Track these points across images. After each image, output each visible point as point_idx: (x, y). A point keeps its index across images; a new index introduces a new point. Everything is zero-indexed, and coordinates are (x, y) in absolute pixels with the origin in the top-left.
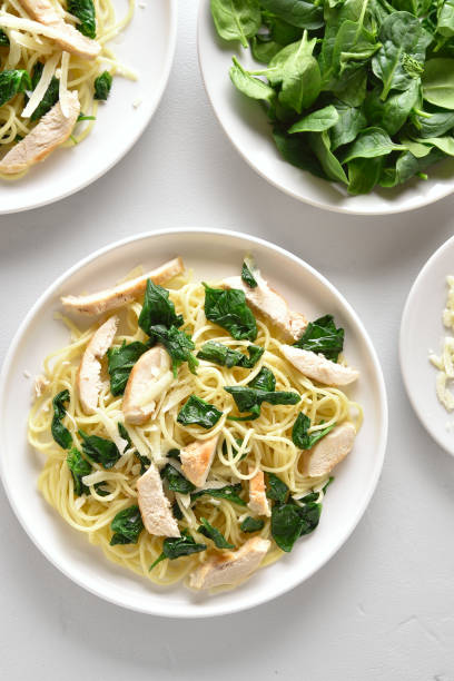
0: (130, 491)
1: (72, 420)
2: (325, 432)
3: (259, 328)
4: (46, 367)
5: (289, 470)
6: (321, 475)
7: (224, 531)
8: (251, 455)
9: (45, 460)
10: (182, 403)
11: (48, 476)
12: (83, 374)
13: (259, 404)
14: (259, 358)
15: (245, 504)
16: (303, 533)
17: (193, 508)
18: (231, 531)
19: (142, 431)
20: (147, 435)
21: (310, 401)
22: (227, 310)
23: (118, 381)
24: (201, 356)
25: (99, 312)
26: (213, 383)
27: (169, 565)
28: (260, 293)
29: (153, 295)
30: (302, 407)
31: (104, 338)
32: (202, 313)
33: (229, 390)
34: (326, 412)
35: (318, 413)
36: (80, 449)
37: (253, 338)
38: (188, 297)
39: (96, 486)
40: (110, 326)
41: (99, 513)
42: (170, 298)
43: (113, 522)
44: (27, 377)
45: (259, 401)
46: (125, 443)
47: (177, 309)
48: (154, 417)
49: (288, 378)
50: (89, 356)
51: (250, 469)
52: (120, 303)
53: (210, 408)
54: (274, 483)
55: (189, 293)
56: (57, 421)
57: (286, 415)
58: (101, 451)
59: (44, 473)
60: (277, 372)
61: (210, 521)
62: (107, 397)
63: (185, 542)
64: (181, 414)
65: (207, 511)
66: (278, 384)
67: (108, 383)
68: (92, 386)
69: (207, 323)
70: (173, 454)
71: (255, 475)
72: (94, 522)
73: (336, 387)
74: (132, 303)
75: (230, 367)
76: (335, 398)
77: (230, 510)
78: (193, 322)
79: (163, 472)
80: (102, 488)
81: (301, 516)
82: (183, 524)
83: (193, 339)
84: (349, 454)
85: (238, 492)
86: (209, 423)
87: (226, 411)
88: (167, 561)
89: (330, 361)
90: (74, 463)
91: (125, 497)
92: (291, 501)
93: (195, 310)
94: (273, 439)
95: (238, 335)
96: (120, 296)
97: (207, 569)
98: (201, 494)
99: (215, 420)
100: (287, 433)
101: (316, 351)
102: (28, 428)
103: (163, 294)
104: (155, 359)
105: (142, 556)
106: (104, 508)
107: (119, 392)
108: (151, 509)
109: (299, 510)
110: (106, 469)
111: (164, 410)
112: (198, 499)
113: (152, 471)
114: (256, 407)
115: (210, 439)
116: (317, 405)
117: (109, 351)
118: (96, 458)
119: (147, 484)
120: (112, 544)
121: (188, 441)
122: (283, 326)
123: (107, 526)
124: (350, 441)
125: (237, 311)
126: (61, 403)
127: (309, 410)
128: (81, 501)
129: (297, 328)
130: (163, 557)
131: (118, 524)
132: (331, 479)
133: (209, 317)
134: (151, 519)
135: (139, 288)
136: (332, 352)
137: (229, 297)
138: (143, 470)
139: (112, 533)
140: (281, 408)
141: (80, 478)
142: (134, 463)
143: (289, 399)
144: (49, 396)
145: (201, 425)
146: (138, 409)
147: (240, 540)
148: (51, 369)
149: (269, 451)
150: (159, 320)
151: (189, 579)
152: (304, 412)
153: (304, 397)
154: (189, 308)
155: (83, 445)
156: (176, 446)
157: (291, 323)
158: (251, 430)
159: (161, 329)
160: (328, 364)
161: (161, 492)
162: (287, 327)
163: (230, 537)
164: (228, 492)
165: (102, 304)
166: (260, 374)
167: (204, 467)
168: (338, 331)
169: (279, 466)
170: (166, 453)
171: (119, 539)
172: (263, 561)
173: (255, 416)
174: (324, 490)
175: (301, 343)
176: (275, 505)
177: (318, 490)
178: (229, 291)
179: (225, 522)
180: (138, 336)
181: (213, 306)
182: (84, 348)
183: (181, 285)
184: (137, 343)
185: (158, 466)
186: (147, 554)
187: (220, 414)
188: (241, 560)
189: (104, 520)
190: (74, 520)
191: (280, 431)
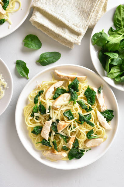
0: (43, 123)
1: (40, 98)
2: (95, 137)
3: (95, 103)
4: (42, 83)
5: (82, 141)
6: (88, 147)
7: (58, 146)
8: (75, 132)
9: (29, 103)
10: (67, 110)
11: (27, 107)
12: (49, 90)
13: (84, 121)
14: (91, 111)
15: (67, 142)
16: (76, 158)
17: (54, 136)
18: (60, 147)
19: (54, 111)
20: (55, 112)
21: (96, 128)
22: (90, 95)
23: (56, 96)
24: (78, 102)
25: (61, 78)
26: (77, 110)
27: (41, 145)
28: (100, 96)
29: (75, 82)
30: (93, 128)
31: (59, 84)
32: (84, 92)
33: (79, 114)
34: (98, 133)
35: (96, 132)
36: (38, 106)
37: (92, 105)
38: (83, 87)
39: (36, 117)
40: (61, 83)
41: (33, 123)
42: (79, 84)
43: (35, 127)
44: (37, 82)
45: (85, 121)
46: (49, 111)
47: (79, 88)
48: (58, 109)
49: (94, 119)
50: (53, 86)
51: (73, 135)
52: (67, 79)
53: (72, 115)
54: (76, 142)
56: (37, 96)
57: (89, 128)
58: (42, 109)
59: (27, 106)
60: (93, 117)
61: (56, 141)
62: (51, 98)
63: (48, 143)
64: (65, 112)
65: (57, 138)
66: (91, 119)
67: (53, 95)
68: (49, 94)
69: (83, 95)
70: (58, 121)
71: (73, 137)
72: (31, 125)
73: (104, 128)
74: (70, 80)
75: (83, 108)
76: (102, 131)
77: (62, 142)
78: (81, 93)
79: (53, 123)
80: (37, 118)
81: (78, 154)
82: (50, 138)
83: (78, 97)
84: (98, 146)
85: (67, 139)
86: (70, 118)
87: (76, 118)
88: (41, 144)
89: (107, 122)
90: (35, 108)
91: (41, 123)
92: (78, 148)
93: (83, 91)
94: (82, 132)
95: (89, 102)
96: (68, 77)
97: (49, 152)
98: (58, 134)
99: (72, 119)
100: (86, 132)
101: (105, 117)
102: (30, 94)
103: (78, 83)
104: (67, 96)
105: (36, 139)
106: (35, 123)
107: (54, 98)
108: (45, 130)
109: (78, 152)
110: (41, 114)
111: (62, 109)
112: (57, 134)
113: (50, 122)
114: (83, 122)
115: (68, 123)
116: (97, 130)
117: (58, 88)
118: (40, 110)
119: (48, 124)
120: (31, 132)
121: (63, 120)
122: (100, 106)
123: (33, 127)
124: (100, 143)
125: (92, 97)
126: (40, 93)
127: (95, 130)
128: (31, 118)
129: (104, 109)
130: (41, 142)
131: (35, 129)
132: (90, 149)
133: (85, 94)
134: (44, 132)
135: (73, 78)
136: (108, 120)
137: (92, 92)
138: (49, 120)
139: (33, 130)
140: (89, 125)
141: (34, 112)
142: (48, 117)
143: (91, 124)
144: (39, 90)
145: (68, 118)
146: (56, 106)
147: (61, 150)
148: (43, 84)
149: (80, 134)
150: (73, 88)
151: (44, 151)
152: (93, 130)
153: (95, 126)
154: (81, 89)
155: (39, 105)
156: (59, 119)
157: (103, 107)
158: (78, 127)
159: (72, 90)
160: (105, 122)
161: (49, 128)
162: (101, 107)
163: (58, 148)
164: (64, 137)
165: (63, 77)
166: (89, 115)
167: (62, 128)
168: (113, 116)
169: (80, 139)
170: (56, 119)
171: (34, 132)
172: (63, 158)
173: (81, 124)
174: (87, 151)
175: (102, 113)
176: (74, 147)
177: (86, 150)
178: (93, 91)
179: (60, 143)
180: (66, 89)
181: (87, 92)
182: (53, 84)
183: (83, 83)
184: (65, 90)
185: (52, 121)
186: (38, 139)
187: (73, 118)
188: (58, 155)
189: (33, 126)
190: (27, 121)
191: (85, 131)
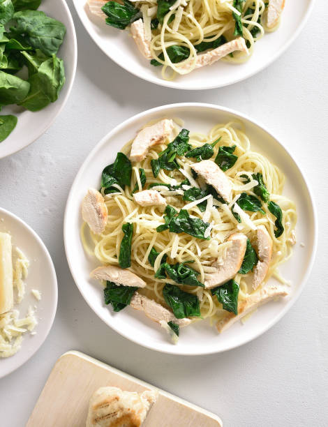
1: (270, 219)
32: (200, 299)
36: (263, 203)
38: (211, 307)
39: (249, 181)
41: (245, 164)
46: (235, 210)
55: (210, 311)
56: (279, 218)
101: (122, 287)
106: (243, 167)
110: (245, 192)
118: (252, 198)
126: (279, 229)
128: (257, 170)
129: (137, 300)
133: (196, 297)
136: (111, 287)
137: (185, 312)
141: (259, 184)
157: (142, 301)
160: (113, 279)
162: (143, 298)
168: (109, 302)
175: (133, 290)
183: (217, 314)
